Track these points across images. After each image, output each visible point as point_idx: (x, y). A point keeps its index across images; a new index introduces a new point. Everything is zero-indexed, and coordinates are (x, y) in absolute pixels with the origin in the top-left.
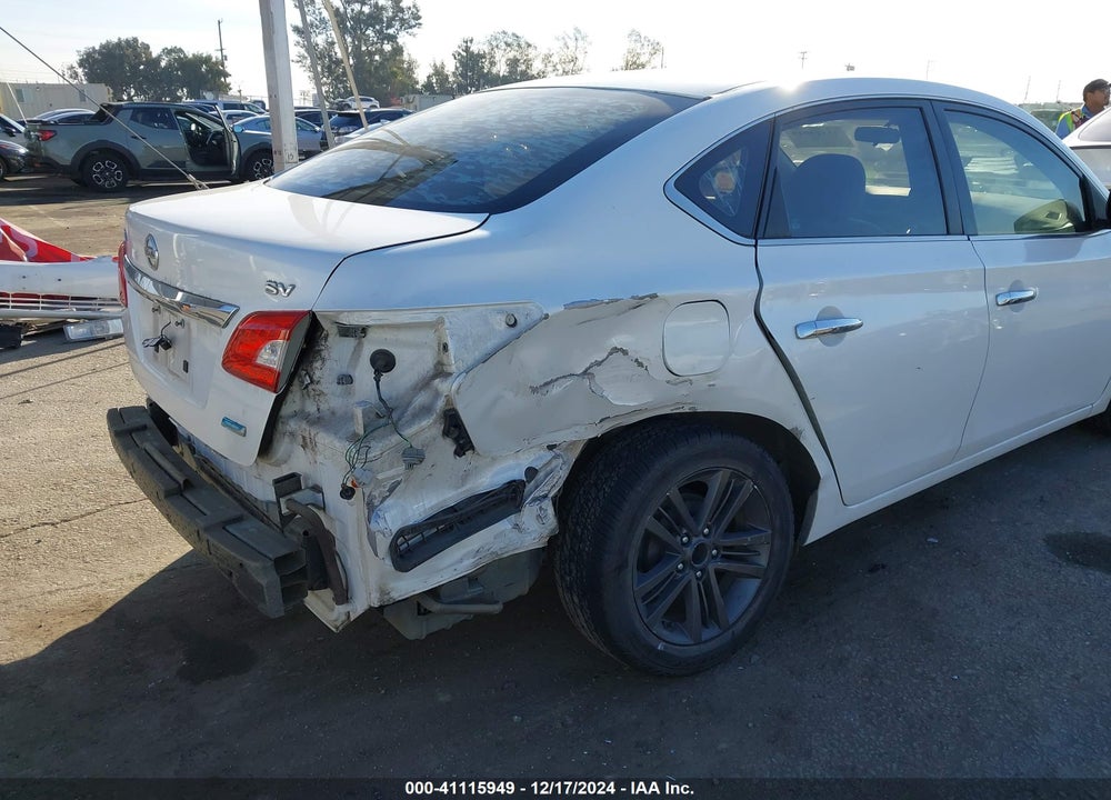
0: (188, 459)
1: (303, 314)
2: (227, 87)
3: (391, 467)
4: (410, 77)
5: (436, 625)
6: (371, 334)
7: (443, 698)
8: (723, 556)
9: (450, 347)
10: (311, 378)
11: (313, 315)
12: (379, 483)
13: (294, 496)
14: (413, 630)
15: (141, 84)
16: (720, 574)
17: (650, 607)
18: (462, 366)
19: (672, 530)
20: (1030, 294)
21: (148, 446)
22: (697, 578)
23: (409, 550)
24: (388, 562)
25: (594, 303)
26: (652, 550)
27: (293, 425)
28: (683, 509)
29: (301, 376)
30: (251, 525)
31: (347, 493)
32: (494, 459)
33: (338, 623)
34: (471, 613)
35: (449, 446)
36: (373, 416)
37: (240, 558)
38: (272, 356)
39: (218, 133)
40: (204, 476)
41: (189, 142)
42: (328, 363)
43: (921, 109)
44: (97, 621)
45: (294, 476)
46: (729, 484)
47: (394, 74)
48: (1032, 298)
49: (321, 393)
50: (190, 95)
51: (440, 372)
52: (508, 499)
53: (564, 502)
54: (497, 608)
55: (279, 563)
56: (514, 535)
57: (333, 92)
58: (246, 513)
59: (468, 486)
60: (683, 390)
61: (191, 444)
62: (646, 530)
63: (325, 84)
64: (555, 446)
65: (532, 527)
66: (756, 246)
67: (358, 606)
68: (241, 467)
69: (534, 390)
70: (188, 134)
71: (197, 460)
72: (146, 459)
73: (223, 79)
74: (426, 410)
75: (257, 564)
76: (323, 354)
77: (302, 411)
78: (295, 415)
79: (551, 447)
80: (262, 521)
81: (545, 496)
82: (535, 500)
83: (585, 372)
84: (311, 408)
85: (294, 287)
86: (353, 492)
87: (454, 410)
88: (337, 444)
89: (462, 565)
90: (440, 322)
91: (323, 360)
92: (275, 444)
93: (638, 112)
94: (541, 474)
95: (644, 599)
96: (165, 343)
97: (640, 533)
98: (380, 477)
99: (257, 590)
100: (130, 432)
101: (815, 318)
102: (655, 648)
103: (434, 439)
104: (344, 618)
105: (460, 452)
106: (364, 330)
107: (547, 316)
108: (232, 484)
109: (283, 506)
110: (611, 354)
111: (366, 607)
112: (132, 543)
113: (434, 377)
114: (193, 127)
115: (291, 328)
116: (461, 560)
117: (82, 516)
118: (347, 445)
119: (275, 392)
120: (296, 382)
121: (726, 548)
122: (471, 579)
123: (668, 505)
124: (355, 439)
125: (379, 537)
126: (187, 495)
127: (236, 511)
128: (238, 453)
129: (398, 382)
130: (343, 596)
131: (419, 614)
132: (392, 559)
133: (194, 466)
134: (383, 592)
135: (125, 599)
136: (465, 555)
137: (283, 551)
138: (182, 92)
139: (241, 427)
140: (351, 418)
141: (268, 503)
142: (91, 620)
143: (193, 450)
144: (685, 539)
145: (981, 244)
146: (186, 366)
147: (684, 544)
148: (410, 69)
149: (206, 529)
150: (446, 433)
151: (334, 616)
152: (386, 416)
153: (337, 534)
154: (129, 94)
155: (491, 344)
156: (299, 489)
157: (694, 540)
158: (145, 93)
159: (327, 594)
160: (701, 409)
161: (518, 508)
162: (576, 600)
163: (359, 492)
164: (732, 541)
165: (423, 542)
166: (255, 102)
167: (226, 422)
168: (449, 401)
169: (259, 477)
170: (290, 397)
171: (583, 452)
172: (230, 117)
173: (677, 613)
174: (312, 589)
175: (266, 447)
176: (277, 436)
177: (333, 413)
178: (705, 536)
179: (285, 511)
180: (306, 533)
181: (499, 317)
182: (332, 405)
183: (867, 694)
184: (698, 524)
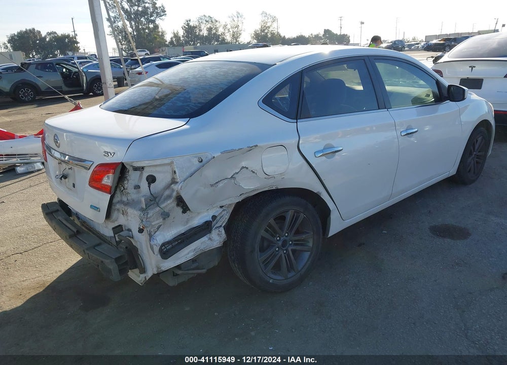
0: (77, 222)
1: (119, 163)
2: (78, 48)
3: (157, 220)
4: (163, 39)
5: (181, 280)
6: (146, 169)
7: (187, 309)
8: (294, 244)
9: (177, 172)
10: (124, 188)
11: (123, 164)
12: (153, 226)
13: (120, 233)
14: (172, 282)
15: (38, 49)
16: (294, 251)
17: (266, 266)
18: (182, 179)
19: (272, 236)
20: (416, 130)
21: (60, 218)
22: (284, 254)
23: (167, 251)
24: (159, 256)
25: (233, 151)
26: (266, 244)
27: (118, 206)
28: (276, 227)
29: (119, 187)
30: (105, 247)
31: (141, 231)
32: (199, 213)
33: (142, 282)
34: (195, 274)
35: (180, 210)
36: (149, 200)
37: (101, 259)
38: (108, 180)
39: (76, 72)
40: (83, 228)
41: (63, 77)
42: (130, 181)
43: (364, 60)
44: (44, 291)
45: (120, 226)
46: (294, 215)
47: (156, 38)
48: (416, 132)
49: (128, 193)
50: (61, 53)
51: (174, 182)
52: (205, 228)
53: (229, 228)
54: (204, 271)
55: (117, 260)
56: (209, 242)
57: (128, 48)
58: (102, 241)
59: (188, 225)
60: (271, 181)
61: (77, 216)
62: (262, 236)
63: (124, 44)
64: (223, 206)
65: (216, 239)
66: (297, 122)
67: (149, 274)
68: (98, 224)
69: (212, 185)
70: (62, 73)
71: (81, 223)
72: (60, 223)
73: (76, 45)
74: (169, 197)
75: (108, 261)
76: (128, 178)
77: (121, 200)
78: (118, 202)
79: (221, 207)
80: (109, 244)
81: (220, 226)
82: (216, 228)
83: (232, 177)
84: (125, 199)
85: (114, 153)
86: (143, 230)
87: (180, 196)
88: (136, 212)
89: (189, 255)
90: (172, 163)
91: (128, 180)
92: (111, 214)
93: (247, 72)
94: (218, 218)
95: (263, 262)
96: (65, 177)
97: (259, 238)
98: (153, 224)
99: (109, 271)
100: (52, 213)
101: (322, 149)
102: (269, 282)
103: (173, 207)
104: (144, 279)
105: (184, 212)
106: (143, 168)
107: (214, 157)
108: (96, 231)
109: (117, 238)
110: (241, 169)
111: (152, 274)
112: (55, 258)
113: (171, 184)
114: (64, 70)
115: (115, 169)
116: (188, 253)
117: (33, 249)
118: (139, 212)
119: (110, 194)
120: (118, 190)
121: (295, 241)
122: (193, 261)
123: (270, 226)
124: (142, 210)
125: (155, 247)
126: (77, 236)
127: (98, 241)
128: (97, 219)
129: (157, 186)
130: (143, 271)
131: (174, 275)
132: (161, 255)
133: (79, 224)
134: (158, 268)
135: (55, 281)
136: (190, 251)
137: (118, 255)
138: (57, 52)
139: (98, 208)
140: (140, 202)
141: (111, 237)
142: (41, 290)
143: (79, 218)
144: (278, 238)
145: (393, 112)
146: (74, 186)
147: (278, 240)
148: (163, 35)
149: (87, 249)
150: (178, 205)
151: (140, 279)
152: (153, 200)
153: (139, 247)
154: (33, 55)
155: (193, 170)
156: (123, 231)
157: (282, 238)
158: (40, 54)
159: (137, 271)
160: (279, 187)
161: (210, 232)
162: (236, 265)
163: (145, 230)
164: (297, 238)
165: (173, 247)
166: (92, 55)
167: (92, 207)
168: (178, 193)
169: (106, 227)
170: (116, 195)
171: (234, 208)
172: (81, 63)
173: (277, 268)
174: (130, 269)
175: (108, 215)
176: (112, 210)
177: (133, 200)
178: (286, 236)
179: (117, 239)
180: (126, 248)
181: (195, 159)
182: (133, 197)
183: (354, 294)
184: (283, 233)
